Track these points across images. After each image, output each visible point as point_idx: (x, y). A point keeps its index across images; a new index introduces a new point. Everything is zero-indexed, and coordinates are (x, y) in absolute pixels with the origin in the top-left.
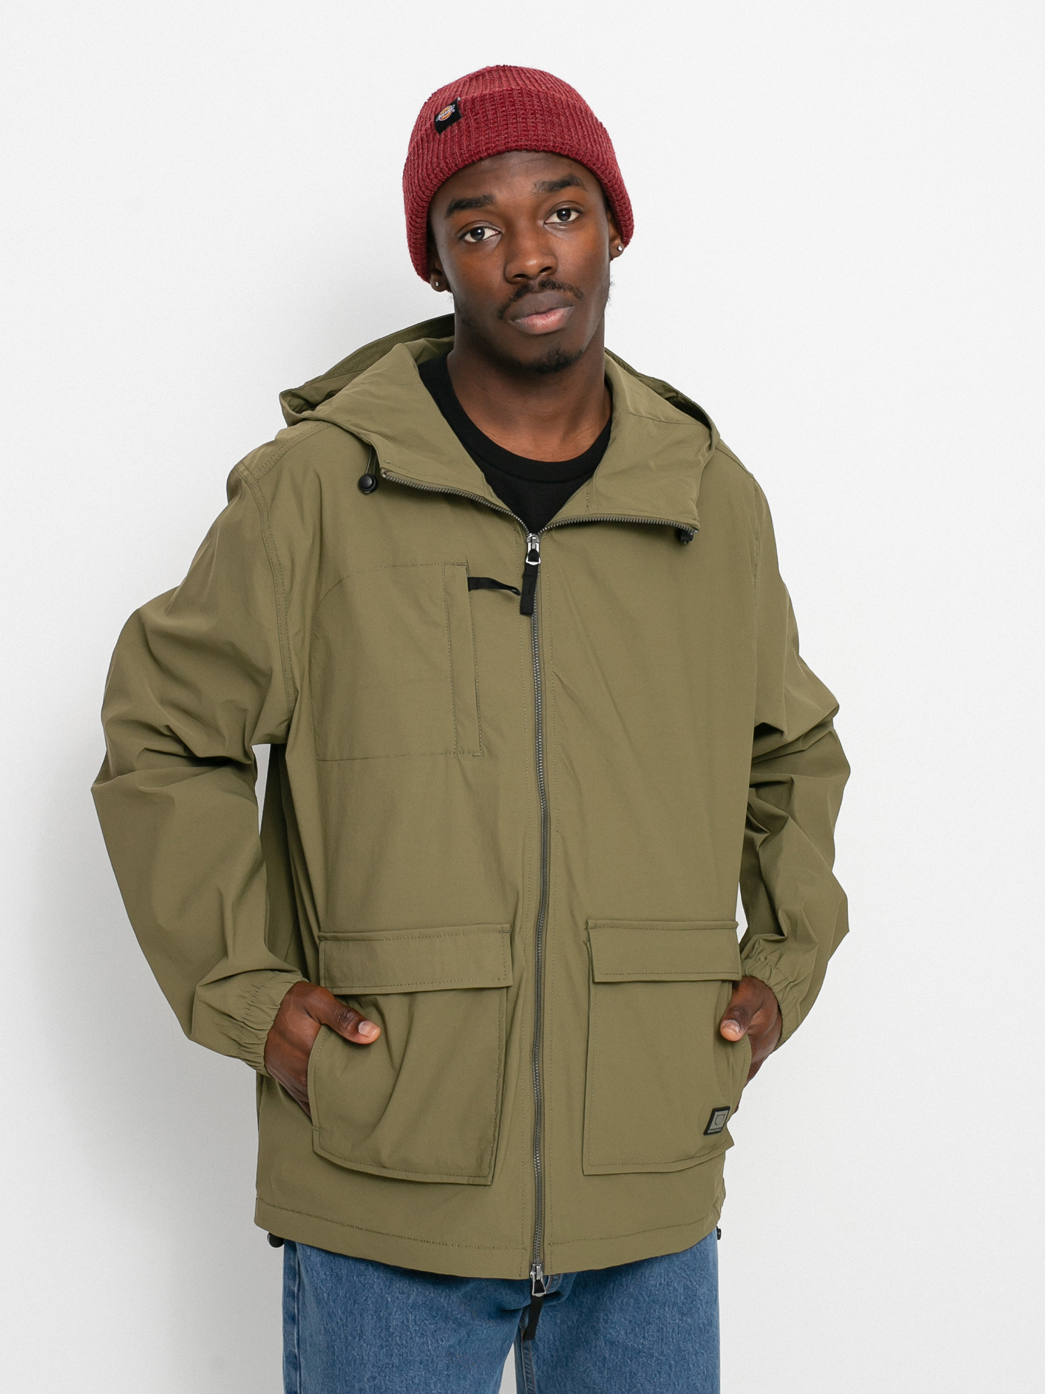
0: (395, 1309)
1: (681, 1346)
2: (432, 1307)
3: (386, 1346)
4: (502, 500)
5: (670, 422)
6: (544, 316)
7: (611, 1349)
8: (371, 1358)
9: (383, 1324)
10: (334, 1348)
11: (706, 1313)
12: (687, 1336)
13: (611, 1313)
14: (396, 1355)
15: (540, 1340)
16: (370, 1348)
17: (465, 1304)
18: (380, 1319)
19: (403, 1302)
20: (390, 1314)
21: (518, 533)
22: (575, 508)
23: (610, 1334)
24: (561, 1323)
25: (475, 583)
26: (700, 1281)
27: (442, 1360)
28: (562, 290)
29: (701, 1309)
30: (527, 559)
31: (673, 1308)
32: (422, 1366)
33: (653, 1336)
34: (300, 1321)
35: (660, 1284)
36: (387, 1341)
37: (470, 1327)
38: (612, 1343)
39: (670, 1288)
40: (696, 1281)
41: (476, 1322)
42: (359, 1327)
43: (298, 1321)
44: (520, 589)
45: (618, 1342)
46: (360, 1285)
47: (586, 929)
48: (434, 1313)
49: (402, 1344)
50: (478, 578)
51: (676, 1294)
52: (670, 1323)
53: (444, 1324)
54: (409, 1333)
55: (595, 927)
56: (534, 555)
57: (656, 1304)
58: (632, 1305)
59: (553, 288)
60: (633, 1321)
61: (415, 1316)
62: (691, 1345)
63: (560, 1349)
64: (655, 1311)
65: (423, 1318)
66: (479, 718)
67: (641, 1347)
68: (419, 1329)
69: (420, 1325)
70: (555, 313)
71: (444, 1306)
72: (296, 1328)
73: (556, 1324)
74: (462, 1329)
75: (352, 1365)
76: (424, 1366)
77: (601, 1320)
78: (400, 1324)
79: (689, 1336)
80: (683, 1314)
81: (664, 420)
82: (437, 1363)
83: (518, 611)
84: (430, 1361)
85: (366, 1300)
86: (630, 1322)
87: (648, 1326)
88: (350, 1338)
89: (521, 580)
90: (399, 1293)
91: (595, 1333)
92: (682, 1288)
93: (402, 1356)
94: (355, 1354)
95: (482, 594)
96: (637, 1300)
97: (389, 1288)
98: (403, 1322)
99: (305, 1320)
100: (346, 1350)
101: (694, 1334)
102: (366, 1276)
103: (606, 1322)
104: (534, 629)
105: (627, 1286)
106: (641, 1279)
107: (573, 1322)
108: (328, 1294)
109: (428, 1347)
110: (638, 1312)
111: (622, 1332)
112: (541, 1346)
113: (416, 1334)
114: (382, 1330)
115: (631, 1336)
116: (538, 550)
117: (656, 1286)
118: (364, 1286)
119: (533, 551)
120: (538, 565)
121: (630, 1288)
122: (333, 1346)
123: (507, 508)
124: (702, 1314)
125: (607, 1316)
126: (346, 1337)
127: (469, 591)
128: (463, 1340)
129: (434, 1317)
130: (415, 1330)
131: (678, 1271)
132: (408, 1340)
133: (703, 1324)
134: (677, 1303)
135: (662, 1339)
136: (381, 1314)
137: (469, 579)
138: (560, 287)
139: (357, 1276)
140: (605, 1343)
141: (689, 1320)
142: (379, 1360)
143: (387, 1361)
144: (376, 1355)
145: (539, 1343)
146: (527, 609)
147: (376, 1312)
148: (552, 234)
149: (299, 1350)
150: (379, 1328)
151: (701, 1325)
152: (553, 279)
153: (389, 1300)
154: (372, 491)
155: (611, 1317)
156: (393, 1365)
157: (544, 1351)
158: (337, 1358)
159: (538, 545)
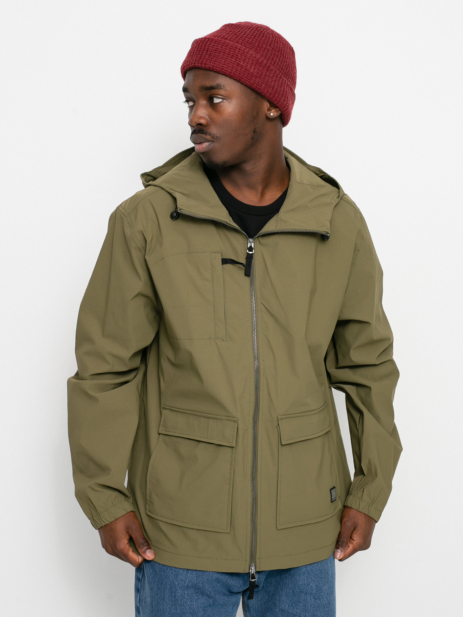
0: (179, 588)
1: (315, 613)
2: (196, 588)
3: (175, 605)
4: (236, 223)
5: (319, 186)
7: (282, 613)
8: (168, 610)
9: (173, 595)
10: (153, 604)
11: (327, 598)
12: (317, 609)
13: (281, 596)
14: (179, 609)
15: (251, 607)
16: (168, 605)
17: (211, 587)
18: (172, 593)
19: (182, 585)
20: (176, 590)
21: (244, 238)
22: (270, 227)
23: (281, 606)
24: (261, 600)
25: (225, 261)
26: (324, 583)
27: (200, 613)
29: (324, 597)
30: (248, 251)
31: (311, 596)
32: (191, 615)
33: (301, 608)
34: (141, 592)
35: (304, 584)
36: (175, 602)
37: (214, 598)
38: (282, 611)
39: (309, 586)
40: (322, 584)
41: (217, 596)
42: (163, 596)
43: (140, 591)
44: (245, 264)
45: (285, 610)
46: (164, 576)
47: (278, 420)
48: (197, 591)
49: (181, 604)
50: (226, 259)
51: (312, 589)
52: (309, 603)
53: (201, 596)
54: (185, 600)
55: (281, 419)
56: (251, 249)
57: (303, 593)
58: (291, 593)
60: (292, 601)
61: (188, 592)
62: (319, 613)
63: (260, 612)
64: (302, 597)
65: (191, 593)
66: (225, 323)
67: (295, 613)
68: (190, 598)
69: (190, 596)
71: (201, 588)
72: (139, 594)
73: (258, 600)
74: (211, 599)
75: (160, 613)
76: (192, 615)
77: (277, 599)
78: (181, 595)
79: (318, 609)
80: (315, 599)
81: (316, 185)
82: (198, 614)
83: (244, 274)
84: (194, 613)
85: (166, 583)
86: (291, 601)
87: (299, 603)
88: (159, 600)
89: (245, 260)
90: (181, 581)
91: (275, 606)
92: (315, 586)
93: (182, 610)
94: (161, 608)
95: (229, 266)
96: (293, 591)
97: (176, 578)
98: (182, 594)
99: (144, 591)
100: (157, 605)
101: (321, 608)
102: (167, 572)
103: (279, 601)
104: (252, 283)
105: (288, 584)
106: (295, 581)
107: (266, 600)
108: (152, 580)
109: (194, 606)
110: (294, 597)
111: (287, 606)
112: (252, 610)
113: (188, 600)
114: (173, 597)
115: (291, 608)
116: (253, 246)
117: (302, 585)
118: (166, 577)
119: (251, 247)
120: (253, 253)
121: (290, 585)
122: (152, 603)
123: (239, 228)
124: (325, 599)
125: (280, 598)
126: (157, 599)
127: (222, 264)
128: (211, 604)
129: (197, 593)
130: (188, 598)
131: (313, 579)
132: (184, 603)
133: (326, 603)
134: (312, 593)
135: (305, 610)
136: (173, 590)
137: (222, 259)
139: (163, 572)
140: (279, 610)
141: (318, 602)
142: (171, 611)
143: (175, 612)
144: (170, 609)
145: (251, 609)
146: (248, 273)
147: (170, 589)
149: (139, 605)
150: (172, 596)
151: (325, 604)
153: (176, 584)
154: (176, 219)
155: (281, 598)
156: (177, 614)
157: (253, 613)
158: (154, 609)
159: (253, 244)
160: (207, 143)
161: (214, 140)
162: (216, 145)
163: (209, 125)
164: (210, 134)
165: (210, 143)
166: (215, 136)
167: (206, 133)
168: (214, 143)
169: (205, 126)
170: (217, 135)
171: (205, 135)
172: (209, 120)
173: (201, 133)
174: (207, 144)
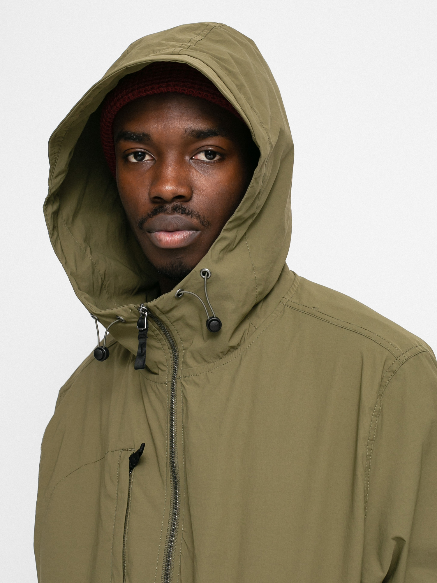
6: (170, 234)
28: (190, 217)
59: (182, 213)
70: (179, 234)
138: (188, 214)
148: (194, 168)
152: (185, 206)
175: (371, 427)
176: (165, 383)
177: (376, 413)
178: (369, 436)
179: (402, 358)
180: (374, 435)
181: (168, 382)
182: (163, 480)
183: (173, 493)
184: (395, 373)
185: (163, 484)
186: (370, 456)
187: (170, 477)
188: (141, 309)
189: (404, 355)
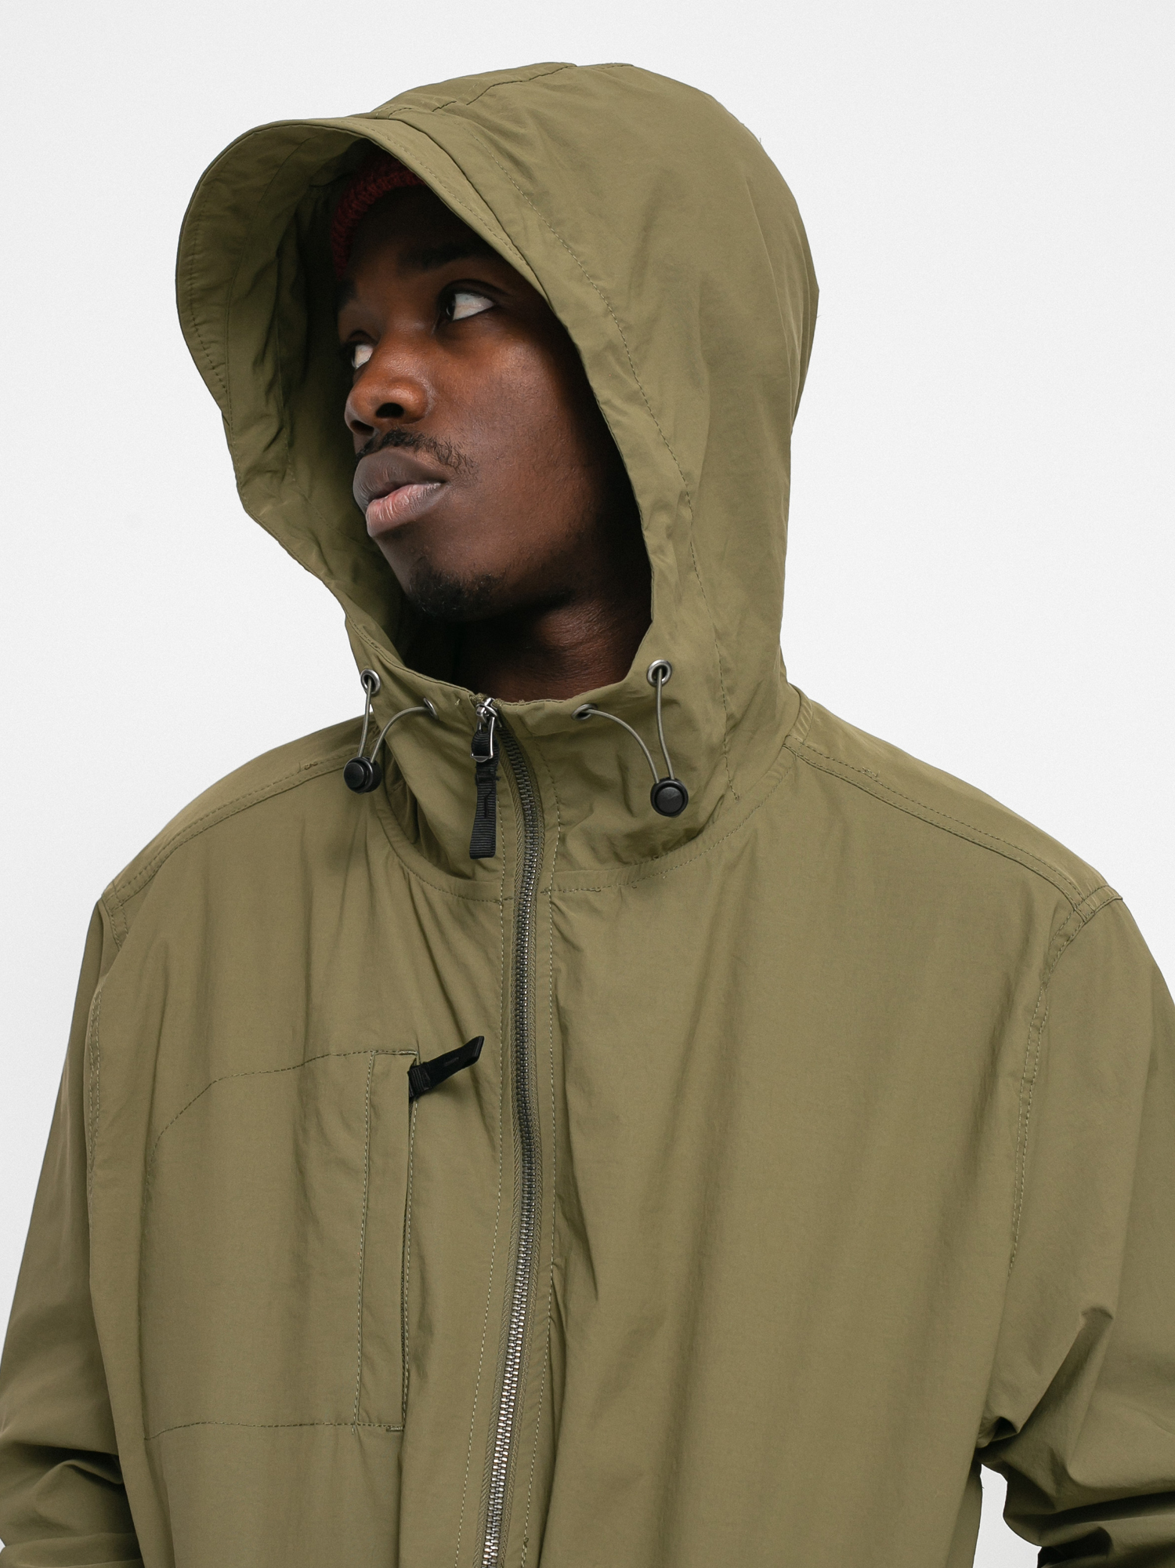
160: (415, 487)
161: (448, 472)
162: (454, 496)
163: (432, 414)
164: (433, 446)
165: (429, 486)
166: (453, 453)
167: (415, 444)
168: (448, 487)
169: (415, 418)
170: (462, 451)
171: (411, 449)
172: (431, 393)
173: (396, 445)
174: (416, 490)
175: (1027, 1050)
176: (497, 901)
177: (1038, 1023)
178: (1025, 1071)
179: (1085, 909)
180: (1035, 1071)
181: (506, 899)
182: (491, 1140)
183: (520, 1170)
184: (1072, 941)
185: (494, 1148)
186: (1027, 1118)
187: (513, 1132)
188: (484, 709)
189: (1087, 901)
